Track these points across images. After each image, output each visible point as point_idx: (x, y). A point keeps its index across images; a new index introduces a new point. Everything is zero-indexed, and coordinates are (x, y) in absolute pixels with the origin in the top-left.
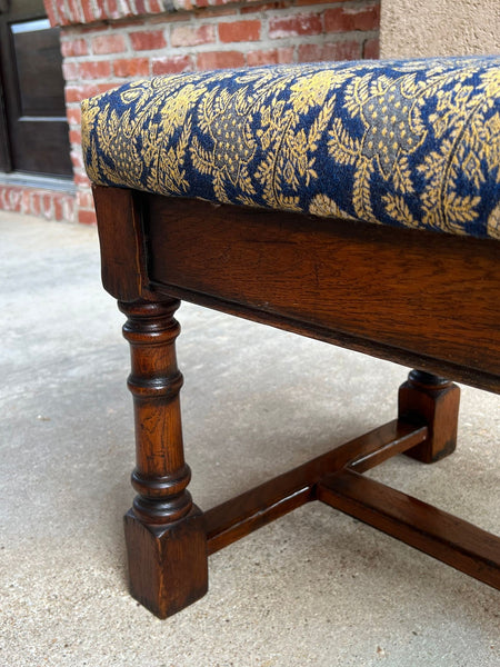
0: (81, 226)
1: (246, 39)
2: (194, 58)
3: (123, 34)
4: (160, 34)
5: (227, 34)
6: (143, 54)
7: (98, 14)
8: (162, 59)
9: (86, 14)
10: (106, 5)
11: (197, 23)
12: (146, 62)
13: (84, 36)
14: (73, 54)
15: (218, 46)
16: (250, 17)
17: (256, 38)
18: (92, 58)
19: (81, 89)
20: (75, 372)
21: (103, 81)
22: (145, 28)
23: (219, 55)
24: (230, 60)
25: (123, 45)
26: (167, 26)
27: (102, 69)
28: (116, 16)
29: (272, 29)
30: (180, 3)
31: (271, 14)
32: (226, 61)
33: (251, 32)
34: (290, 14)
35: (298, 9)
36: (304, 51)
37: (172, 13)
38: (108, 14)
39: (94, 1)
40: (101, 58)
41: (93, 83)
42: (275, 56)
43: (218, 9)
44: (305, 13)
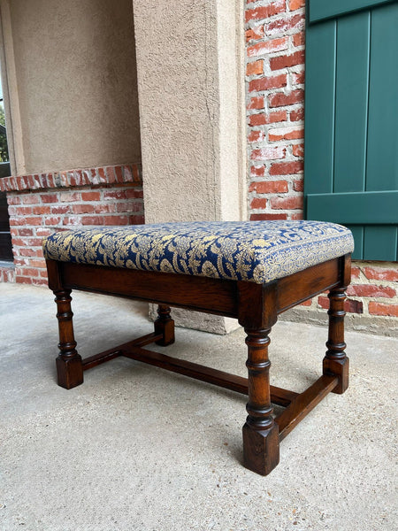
0: (18, 284)
1: (94, 200)
2: (71, 207)
3: (37, 196)
4: (55, 196)
5: (85, 197)
6: (48, 204)
7: (25, 187)
8: (57, 207)
9: (19, 186)
10: (29, 183)
11: (72, 192)
12: (49, 208)
13: (19, 196)
14: (13, 204)
15: (82, 202)
16: (95, 191)
17: (98, 200)
18: (22, 206)
19: (17, 220)
21: (27, 216)
22: (47, 193)
23: (82, 206)
24: (88, 209)
25: (37, 201)
26: (58, 193)
27: (28, 211)
28: (34, 188)
29: (105, 196)
30: (64, 184)
31: (105, 191)
32: (85, 209)
33: (96, 197)
34: (113, 191)
35: (115, 189)
36: (120, 205)
37: (60, 188)
38: (30, 187)
39: (22, 180)
40: (27, 206)
41: (23, 217)
42: (107, 207)
43: (81, 187)
44: (119, 190)
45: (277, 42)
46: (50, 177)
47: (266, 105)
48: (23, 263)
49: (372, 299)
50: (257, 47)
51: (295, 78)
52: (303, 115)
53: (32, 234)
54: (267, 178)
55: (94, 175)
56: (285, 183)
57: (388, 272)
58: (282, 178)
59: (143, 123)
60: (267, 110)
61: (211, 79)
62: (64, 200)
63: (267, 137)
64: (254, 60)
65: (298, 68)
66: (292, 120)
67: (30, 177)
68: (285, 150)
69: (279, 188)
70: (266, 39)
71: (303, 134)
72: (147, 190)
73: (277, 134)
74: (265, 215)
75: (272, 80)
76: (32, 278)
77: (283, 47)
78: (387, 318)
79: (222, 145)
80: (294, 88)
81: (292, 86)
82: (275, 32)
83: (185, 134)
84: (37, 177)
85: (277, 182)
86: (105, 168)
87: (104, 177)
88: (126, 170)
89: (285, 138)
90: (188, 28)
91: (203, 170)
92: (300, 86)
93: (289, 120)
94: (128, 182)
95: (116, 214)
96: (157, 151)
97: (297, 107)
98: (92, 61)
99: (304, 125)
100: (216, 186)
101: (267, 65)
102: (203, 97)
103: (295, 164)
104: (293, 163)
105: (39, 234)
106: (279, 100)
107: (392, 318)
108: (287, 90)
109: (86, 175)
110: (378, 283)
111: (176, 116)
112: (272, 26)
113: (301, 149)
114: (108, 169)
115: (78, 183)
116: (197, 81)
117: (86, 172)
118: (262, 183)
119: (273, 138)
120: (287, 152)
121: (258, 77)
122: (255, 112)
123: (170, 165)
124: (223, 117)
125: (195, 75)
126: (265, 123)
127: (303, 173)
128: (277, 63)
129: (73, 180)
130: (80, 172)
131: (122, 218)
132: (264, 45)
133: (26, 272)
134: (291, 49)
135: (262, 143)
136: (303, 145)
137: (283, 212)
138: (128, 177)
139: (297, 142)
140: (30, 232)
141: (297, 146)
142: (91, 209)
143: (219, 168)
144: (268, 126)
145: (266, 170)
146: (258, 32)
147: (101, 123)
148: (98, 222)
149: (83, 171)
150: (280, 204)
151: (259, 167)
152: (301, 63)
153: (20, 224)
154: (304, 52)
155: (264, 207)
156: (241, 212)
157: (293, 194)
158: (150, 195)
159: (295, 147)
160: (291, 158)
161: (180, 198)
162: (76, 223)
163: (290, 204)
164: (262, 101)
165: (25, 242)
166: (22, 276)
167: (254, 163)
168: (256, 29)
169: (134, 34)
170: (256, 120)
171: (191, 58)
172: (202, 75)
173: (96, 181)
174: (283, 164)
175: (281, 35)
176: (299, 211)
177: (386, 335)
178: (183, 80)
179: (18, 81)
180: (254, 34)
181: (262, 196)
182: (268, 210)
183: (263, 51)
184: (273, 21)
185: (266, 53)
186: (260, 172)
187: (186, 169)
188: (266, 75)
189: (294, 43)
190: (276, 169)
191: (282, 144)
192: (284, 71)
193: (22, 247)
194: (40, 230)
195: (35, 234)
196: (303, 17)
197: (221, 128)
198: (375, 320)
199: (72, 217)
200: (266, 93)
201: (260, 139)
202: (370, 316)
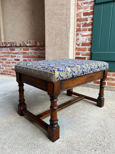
0: (1, 75)
1: (27, 51)
2: (19, 52)
3: (8, 48)
4: (14, 49)
5: (24, 50)
6: (12, 51)
7: (4, 46)
8: (15, 52)
9: (3, 45)
10: (6, 44)
11: (20, 48)
12: (12, 52)
13: (2, 48)
16: (27, 48)
17: (28, 51)
18: (3, 51)
19: (1, 55)
20: (7, 95)
21: (5, 54)
22: (12, 48)
23: (23, 52)
25: (8, 50)
26: (15, 48)
27: (5, 53)
28: (7, 46)
29: (31, 50)
30: (17, 45)
31: (30, 48)
32: (24, 53)
33: (28, 50)
34: (33, 48)
35: (34, 48)
36: (35, 53)
37: (16, 46)
38: (6, 46)
39: (4, 44)
40: (5, 51)
41: (3, 55)
42: (31, 53)
43: (23, 46)
44: (35, 48)
45: (86, 8)
46: (13, 43)
47: (81, 26)
48: (3, 68)
49: (108, 81)
50: (79, 9)
51: (90, 19)
52: (92, 30)
53: (6, 60)
54: (81, 47)
55: (27, 43)
56: (86, 48)
57: (113, 74)
58: (85, 47)
59: (46, 29)
60: (81, 28)
61: (68, 17)
62: (17, 50)
63: (81, 35)
64: (79, 13)
65: (91, 16)
66: (89, 31)
67: (6, 43)
68: (86, 39)
69: (84, 50)
70: (82, 7)
71: (92, 35)
72: (47, 49)
73: (84, 34)
74: (80, 57)
75: (84, 19)
76: (6, 73)
77: (87, 10)
78: (112, 86)
79: (70, 37)
80: (90, 22)
81: (89, 21)
82: (85, 5)
83: (59, 33)
84: (9, 43)
85: (83, 48)
86: (31, 41)
87: (31, 44)
88: (38, 42)
89: (86, 36)
90: (62, 2)
91: (64, 44)
92: (91, 21)
93: (88, 31)
94: (38, 46)
95: (34, 55)
96: (50, 37)
97: (90, 27)
98: (27, 9)
99: (92, 32)
100: (68, 48)
101: (82, 15)
102: (65, 23)
103: (89, 43)
104: (88, 43)
105: (8, 60)
106: (85, 25)
107: (113, 86)
108: (88, 22)
109: (25, 43)
110: (110, 77)
111: (57, 28)
112: (84, 3)
113: (91, 39)
114: (32, 42)
115: (22, 45)
116: (64, 18)
117: (25, 42)
118: (79, 48)
119: (83, 36)
120: (87, 40)
121: (79, 18)
122: (78, 28)
123: (54, 42)
124: (71, 29)
125: (63, 16)
126: (81, 31)
127: (91, 46)
128: (85, 14)
129: (20, 44)
130: (23, 42)
131: (36, 56)
132: (82, 9)
133: (4, 71)
134: (89, 10)
135: (80, 37)
136: (91, 38)
137: (85, 56)
138: (38, 44)
139: (90, 37)
140: (6, 59)
141: (90, 38)
142: (26, 53)
143: (69, 43)
144: (82, 32)
145: (81, 45)
146: (80, 5)
147: (30, 28)
148: (28, 57)
149: (24, 42)
150: (84, 54)
151: (78, 44)
152: (92, 15)
153: (2, 57)
154: (93, 12)
155: (80, 55)
156: (74, 56)
157: (88, 52)
158: (47, 50)
159: (89, 39)
160: (88, 42)
161: (57, 52)
162: (21, 57)
163: (87, 54)
164: (80, 25)
165: (4, 62)
166: (3, 72)
167: (77, 42)
168: (80, 3)
169: (44, 2)
170: (78, 30)
171: (62, 11)
172: (65, 16)
173: (28, 45)
174: (85, 43)
175: (87, 6)
176: (89, 57)
177: (111, 91)
178: (59, 17)
179: (2, 13)
180: (79, 5)
181: (79, 52)
182: (80, 56)
183: (81, 10)
184: (85, 2)
185: (82, 11)
186: (79, 45)
187: (59, 43)
188: (82, 17)
189: (91, 9)
190: (83, 44)
191: (86, 37)
192: (87, 17)
193: (3, 64)
194: (9, 59)
195: (7, 60)
196: (94, 1)
197: (70, 32)
198: (109, 87)
199: (20, 55)
200: (82, 23)
201: (79, 36)
202: (107, 86)
